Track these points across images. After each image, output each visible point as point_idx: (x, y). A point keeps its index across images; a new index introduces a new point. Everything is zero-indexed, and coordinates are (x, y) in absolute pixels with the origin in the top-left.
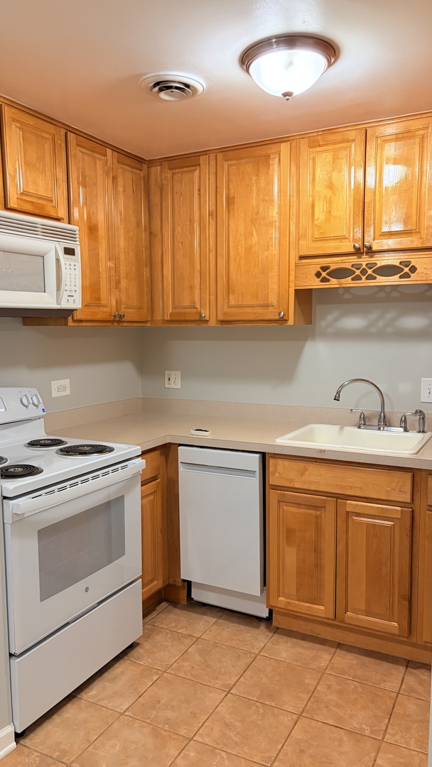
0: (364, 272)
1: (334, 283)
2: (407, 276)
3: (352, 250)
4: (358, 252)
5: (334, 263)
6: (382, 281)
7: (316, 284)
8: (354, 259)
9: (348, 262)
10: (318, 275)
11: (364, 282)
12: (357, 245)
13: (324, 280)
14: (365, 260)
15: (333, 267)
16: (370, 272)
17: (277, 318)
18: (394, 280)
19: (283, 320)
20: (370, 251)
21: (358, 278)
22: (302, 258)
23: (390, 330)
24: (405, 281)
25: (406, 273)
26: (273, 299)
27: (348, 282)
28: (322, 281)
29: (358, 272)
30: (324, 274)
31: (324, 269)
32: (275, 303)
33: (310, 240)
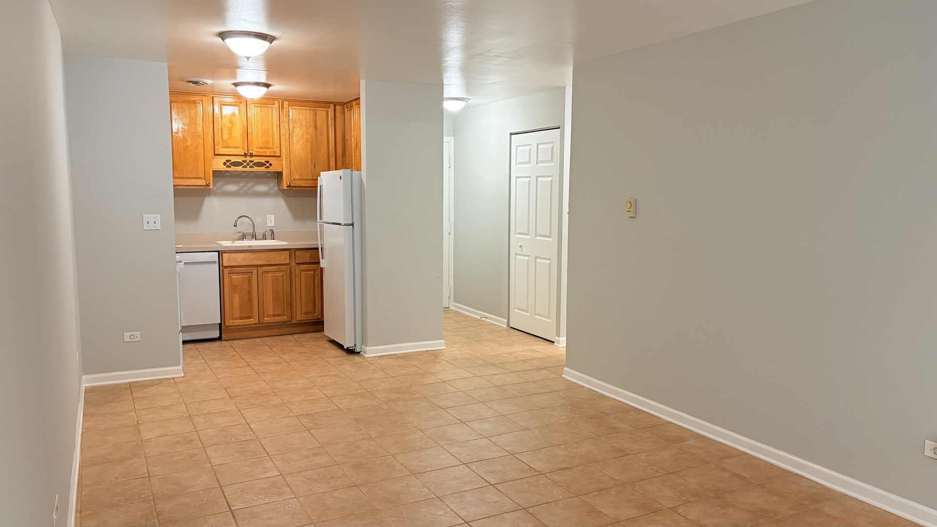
0: (248, 164)
1: (233, 168)
2: (268, 167)
3: (243, 154)
4: (245, 155)
5: (233, 159)
6: (256, 169)
7: (224, 168)
8: (243, 158)
9: (240, 159)
10: (225, 164)
11: (248, 169)
12: (246, 152)
13: (228, 166)
14: (248, 159)
15: (232, 161)
16: (251, 164)
17: (205, 184)
18: (263, 169)
19: (208, 185)
20: (251, 155)
21: (245, 167)
22: (216, 155)
23: (250, 192)
24: (267, 170)
25: (268, 166)
26: (201, 175)
27: (240, 168)
28: (226, 167)
29: (245, 164)
30: (228, 164)
31: (228, 161)
32: (203, 177)
33: (221, 146)
